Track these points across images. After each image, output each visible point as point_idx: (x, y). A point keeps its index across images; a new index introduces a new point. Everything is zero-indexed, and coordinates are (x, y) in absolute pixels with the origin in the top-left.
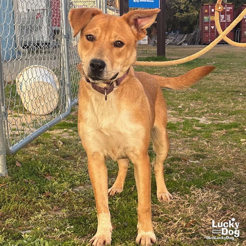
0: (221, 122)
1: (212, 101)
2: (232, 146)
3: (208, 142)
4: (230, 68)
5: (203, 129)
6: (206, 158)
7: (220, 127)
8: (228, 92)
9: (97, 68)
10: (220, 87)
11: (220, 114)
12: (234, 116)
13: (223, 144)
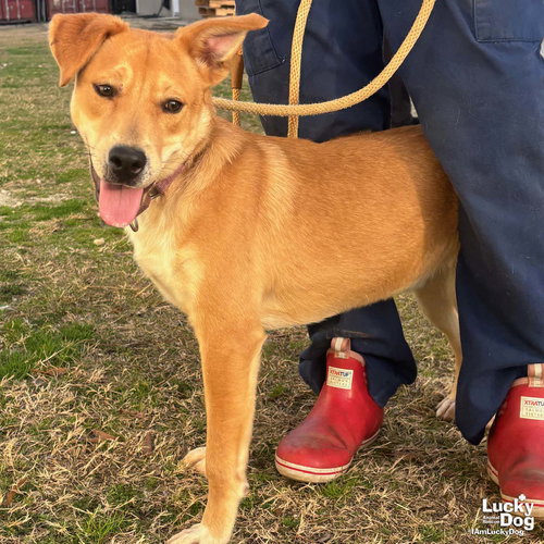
0: (43, 200)
1: (16, 151)
2: (79, 259)
3: (23, 252)
4: (39, 75)
5: (6, 219)
6: (26, 293)
7: (46, 212)
8: (45, 129)
9: (126, 166)
10: (26, 119)
11: (39, 181)
12: (69, 184)
13: (57, 254)
